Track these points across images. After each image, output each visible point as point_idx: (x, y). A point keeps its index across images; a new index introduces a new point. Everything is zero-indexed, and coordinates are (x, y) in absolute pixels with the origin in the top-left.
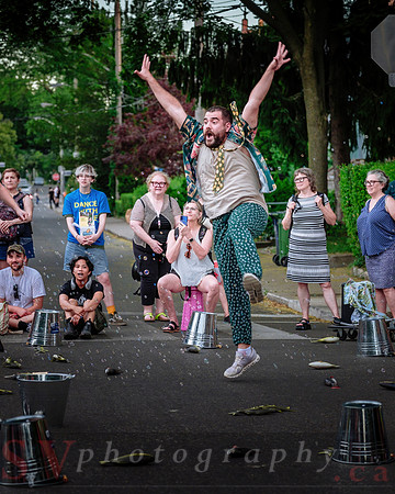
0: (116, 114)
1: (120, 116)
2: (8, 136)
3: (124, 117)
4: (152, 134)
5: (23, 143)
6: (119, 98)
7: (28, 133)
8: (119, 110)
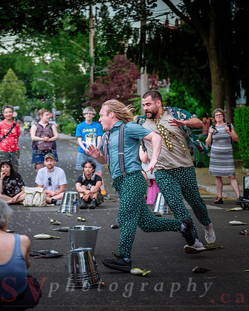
0: (89, 77)
1: (92, 78)
2: (20, 91)
3: (94, 79)
4: (112, 89)
5: (30, 95)
6: (92, 68)
7: (33, 89)
8: (92, 75)
